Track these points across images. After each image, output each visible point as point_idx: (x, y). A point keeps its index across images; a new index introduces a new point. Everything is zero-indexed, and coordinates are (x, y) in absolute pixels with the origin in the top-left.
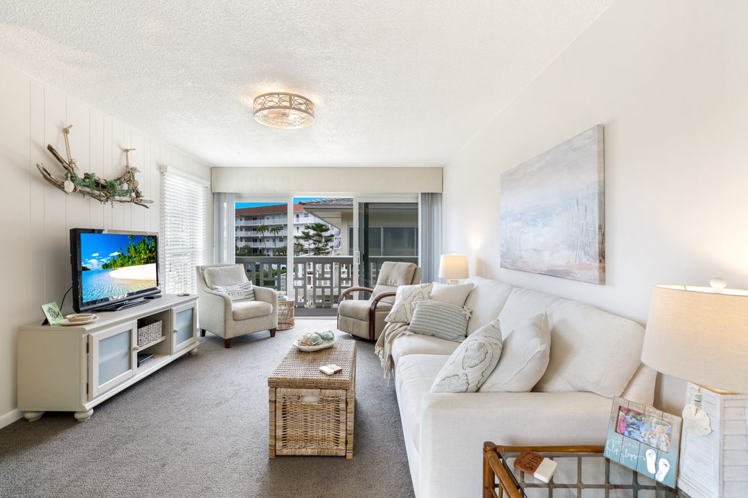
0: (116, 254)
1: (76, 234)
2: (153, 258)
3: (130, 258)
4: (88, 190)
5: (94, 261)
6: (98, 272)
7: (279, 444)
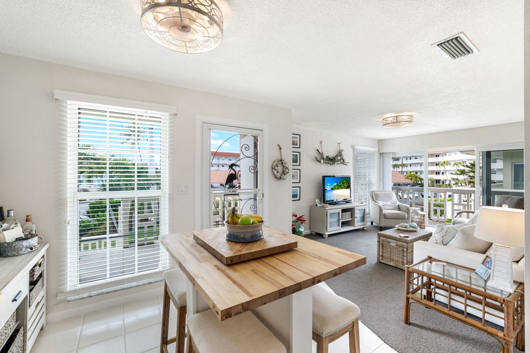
0: (335, 184)
1: (324, 177)
2: (349, 187)
3: (340, 186)
4: (327, 161)
5: (328, 187)
6: (330, 191)
7: (381, 258)
